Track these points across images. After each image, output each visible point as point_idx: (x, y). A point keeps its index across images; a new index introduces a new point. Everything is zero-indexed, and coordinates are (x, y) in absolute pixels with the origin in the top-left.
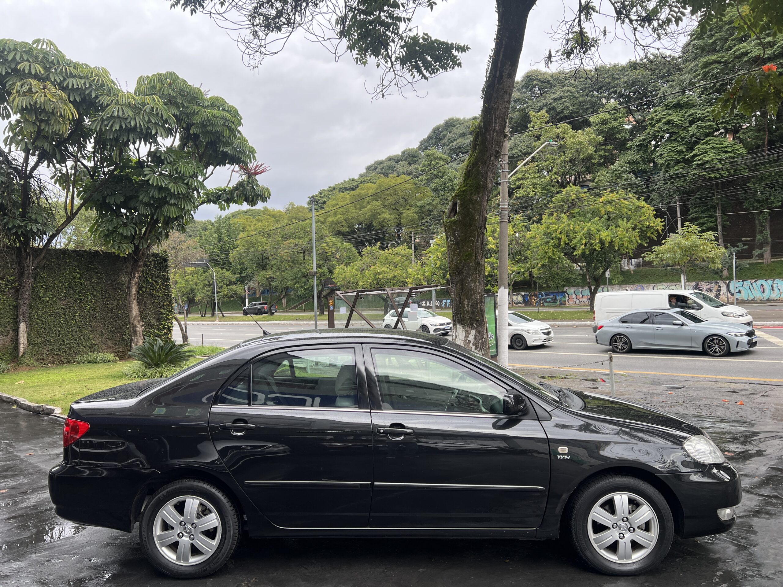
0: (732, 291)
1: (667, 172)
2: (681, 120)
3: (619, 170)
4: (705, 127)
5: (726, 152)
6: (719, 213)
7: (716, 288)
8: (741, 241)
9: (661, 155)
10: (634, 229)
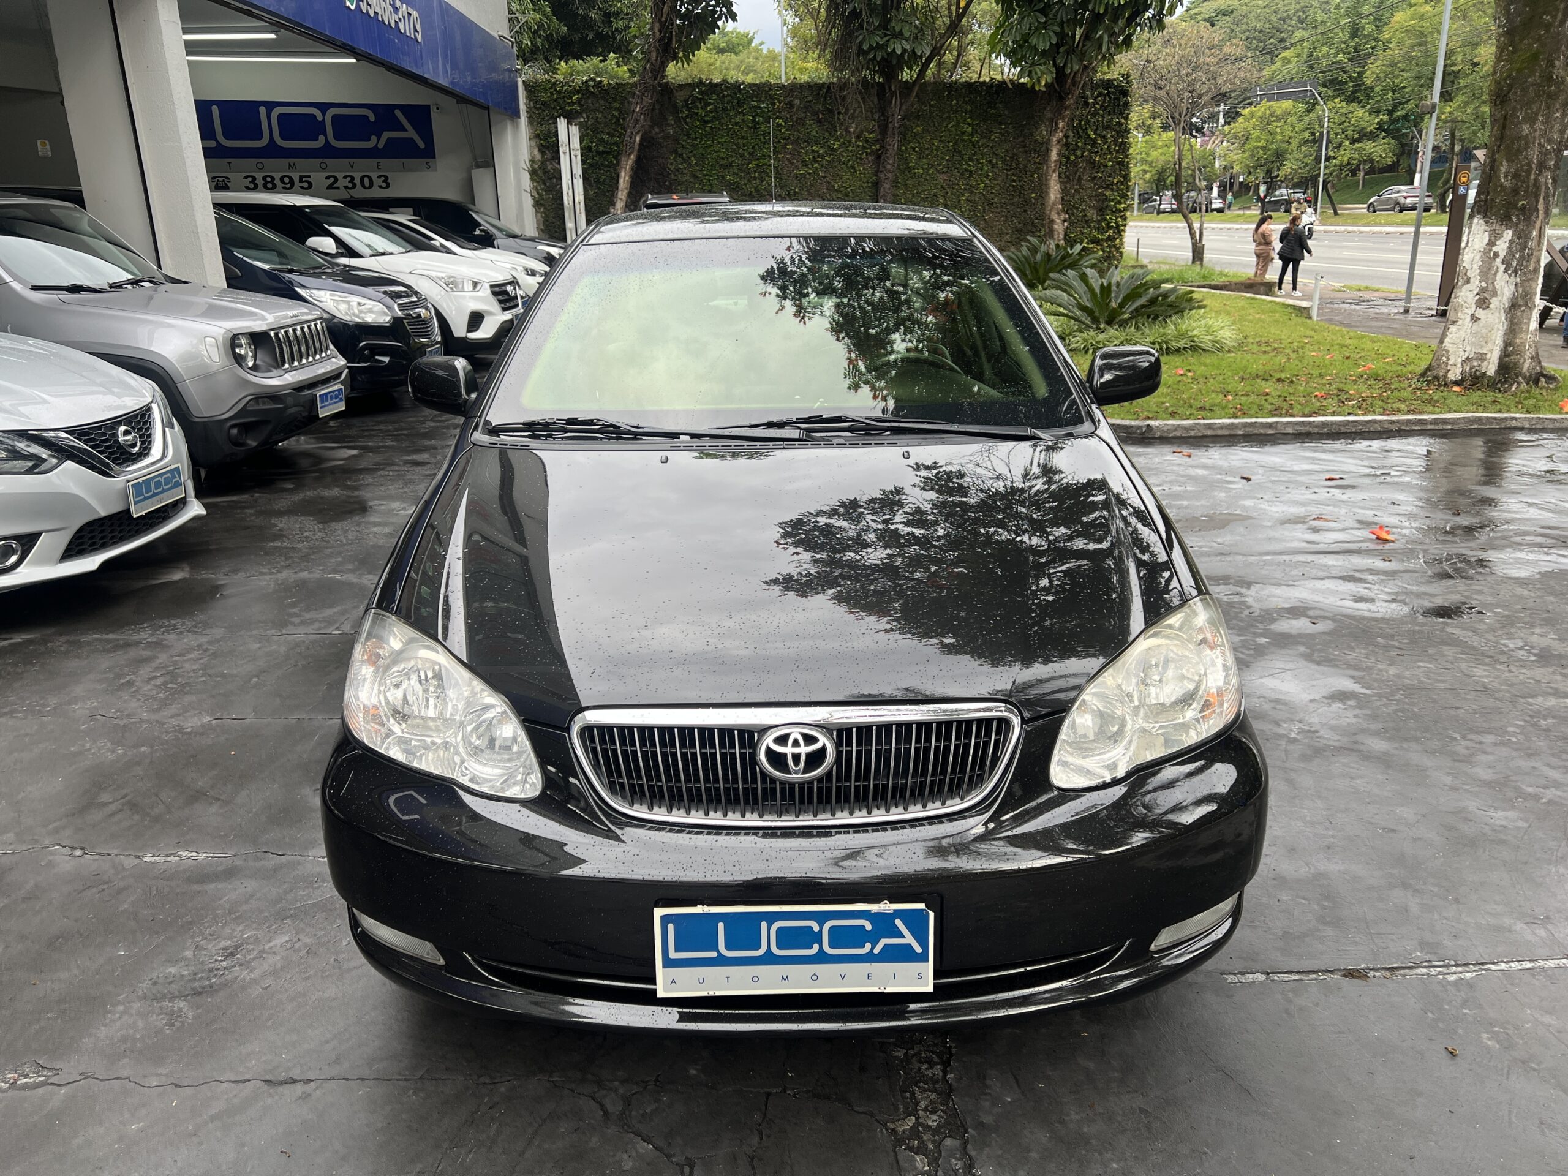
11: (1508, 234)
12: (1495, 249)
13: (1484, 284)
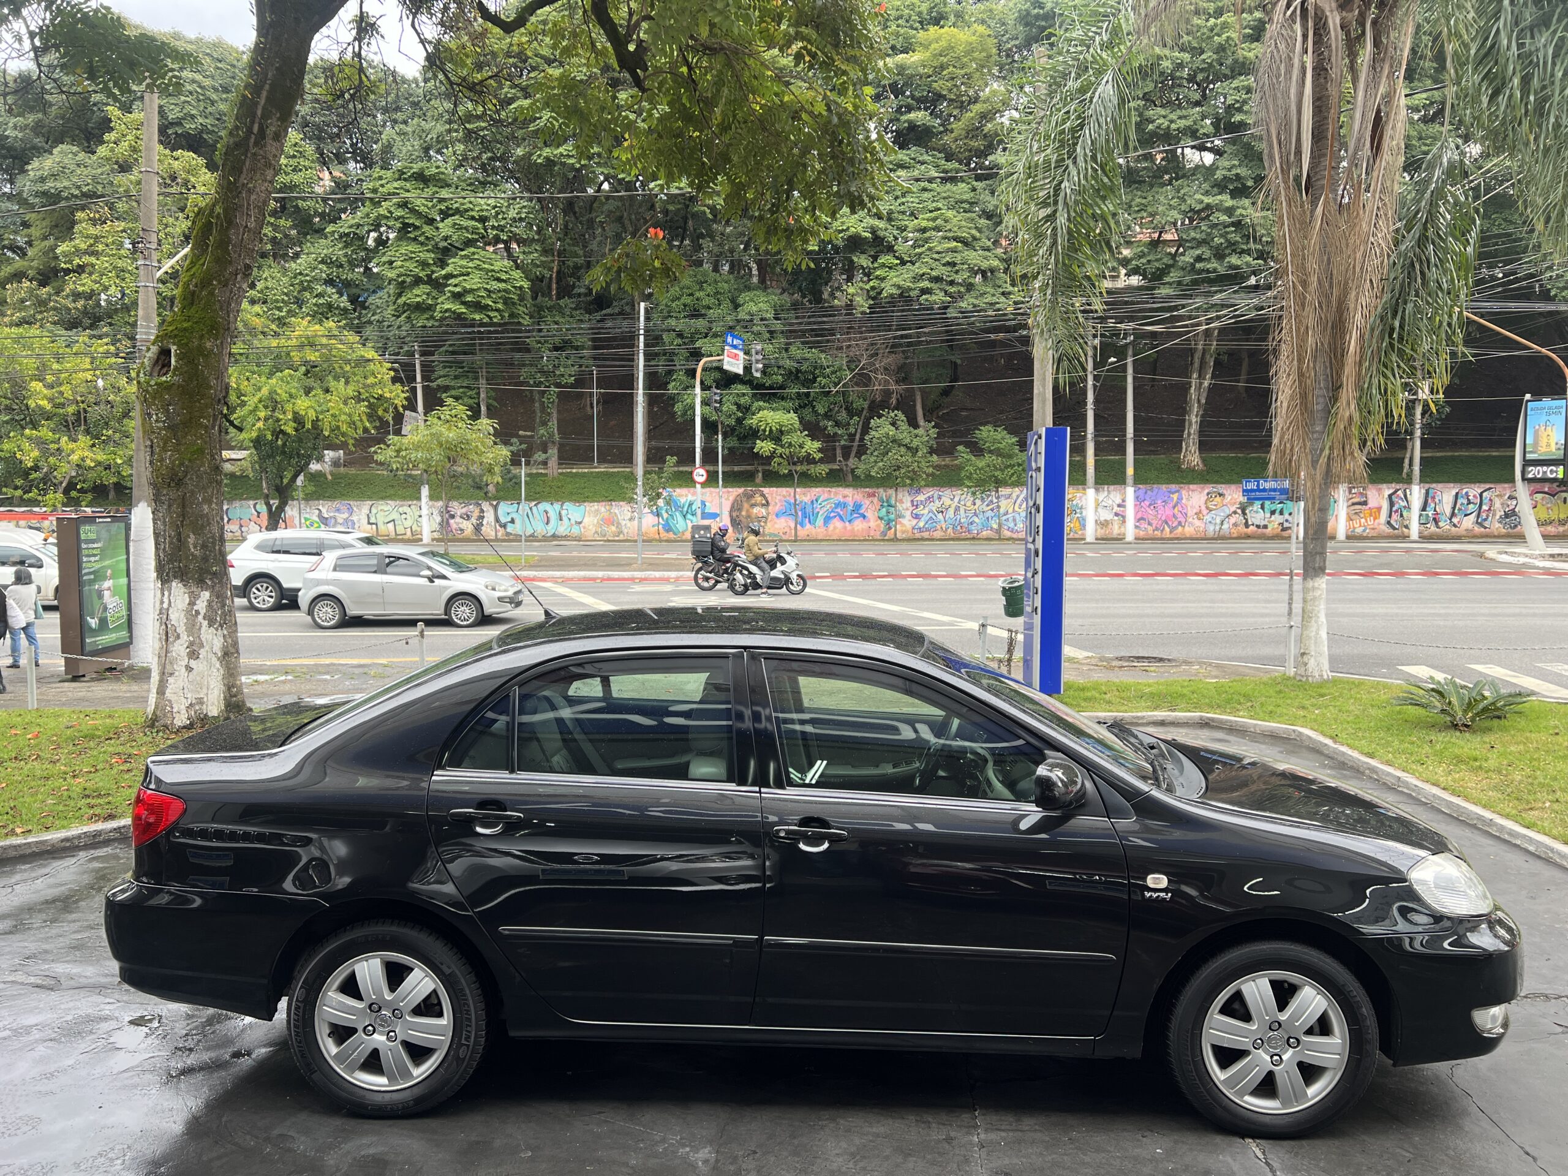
0: (503, 520)
1: (400, 295)
2: (426, 206)
3: (307, 275)
4: (466, 228)
5: (499, 280)
6: (483, 383)
7: (476, 513)
8: (518, 436)
9: (391, 263)
10: (358, 399)
11: (206, 595)
12: (195, 608)
13: (191, 639)
